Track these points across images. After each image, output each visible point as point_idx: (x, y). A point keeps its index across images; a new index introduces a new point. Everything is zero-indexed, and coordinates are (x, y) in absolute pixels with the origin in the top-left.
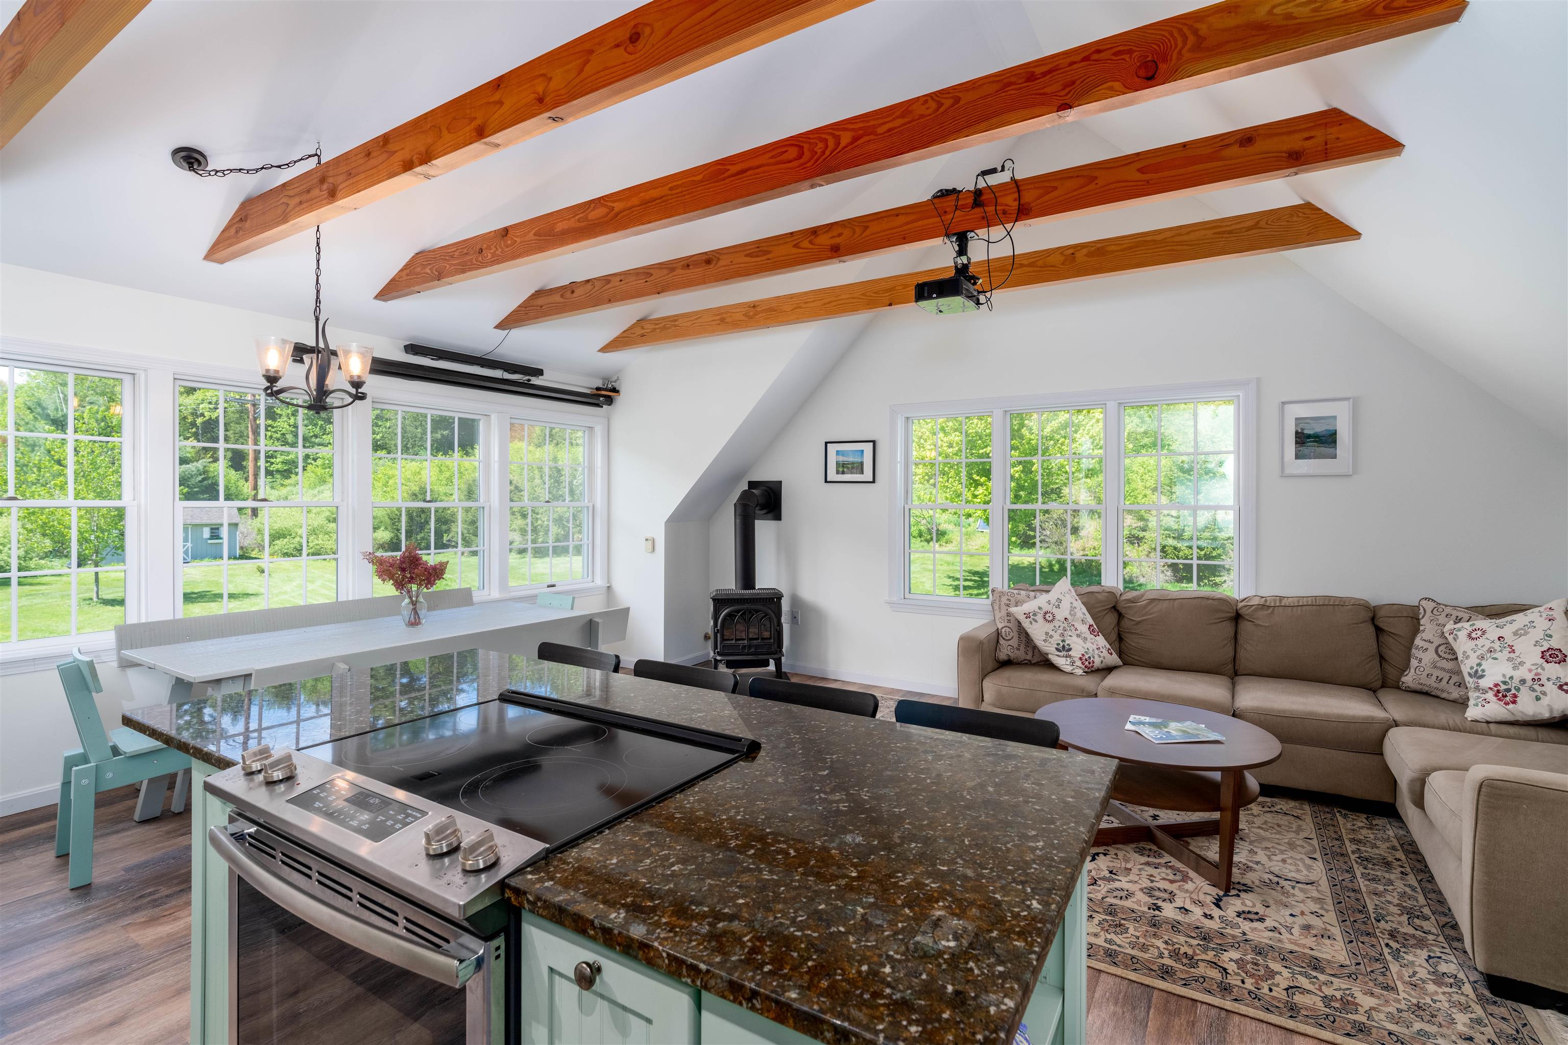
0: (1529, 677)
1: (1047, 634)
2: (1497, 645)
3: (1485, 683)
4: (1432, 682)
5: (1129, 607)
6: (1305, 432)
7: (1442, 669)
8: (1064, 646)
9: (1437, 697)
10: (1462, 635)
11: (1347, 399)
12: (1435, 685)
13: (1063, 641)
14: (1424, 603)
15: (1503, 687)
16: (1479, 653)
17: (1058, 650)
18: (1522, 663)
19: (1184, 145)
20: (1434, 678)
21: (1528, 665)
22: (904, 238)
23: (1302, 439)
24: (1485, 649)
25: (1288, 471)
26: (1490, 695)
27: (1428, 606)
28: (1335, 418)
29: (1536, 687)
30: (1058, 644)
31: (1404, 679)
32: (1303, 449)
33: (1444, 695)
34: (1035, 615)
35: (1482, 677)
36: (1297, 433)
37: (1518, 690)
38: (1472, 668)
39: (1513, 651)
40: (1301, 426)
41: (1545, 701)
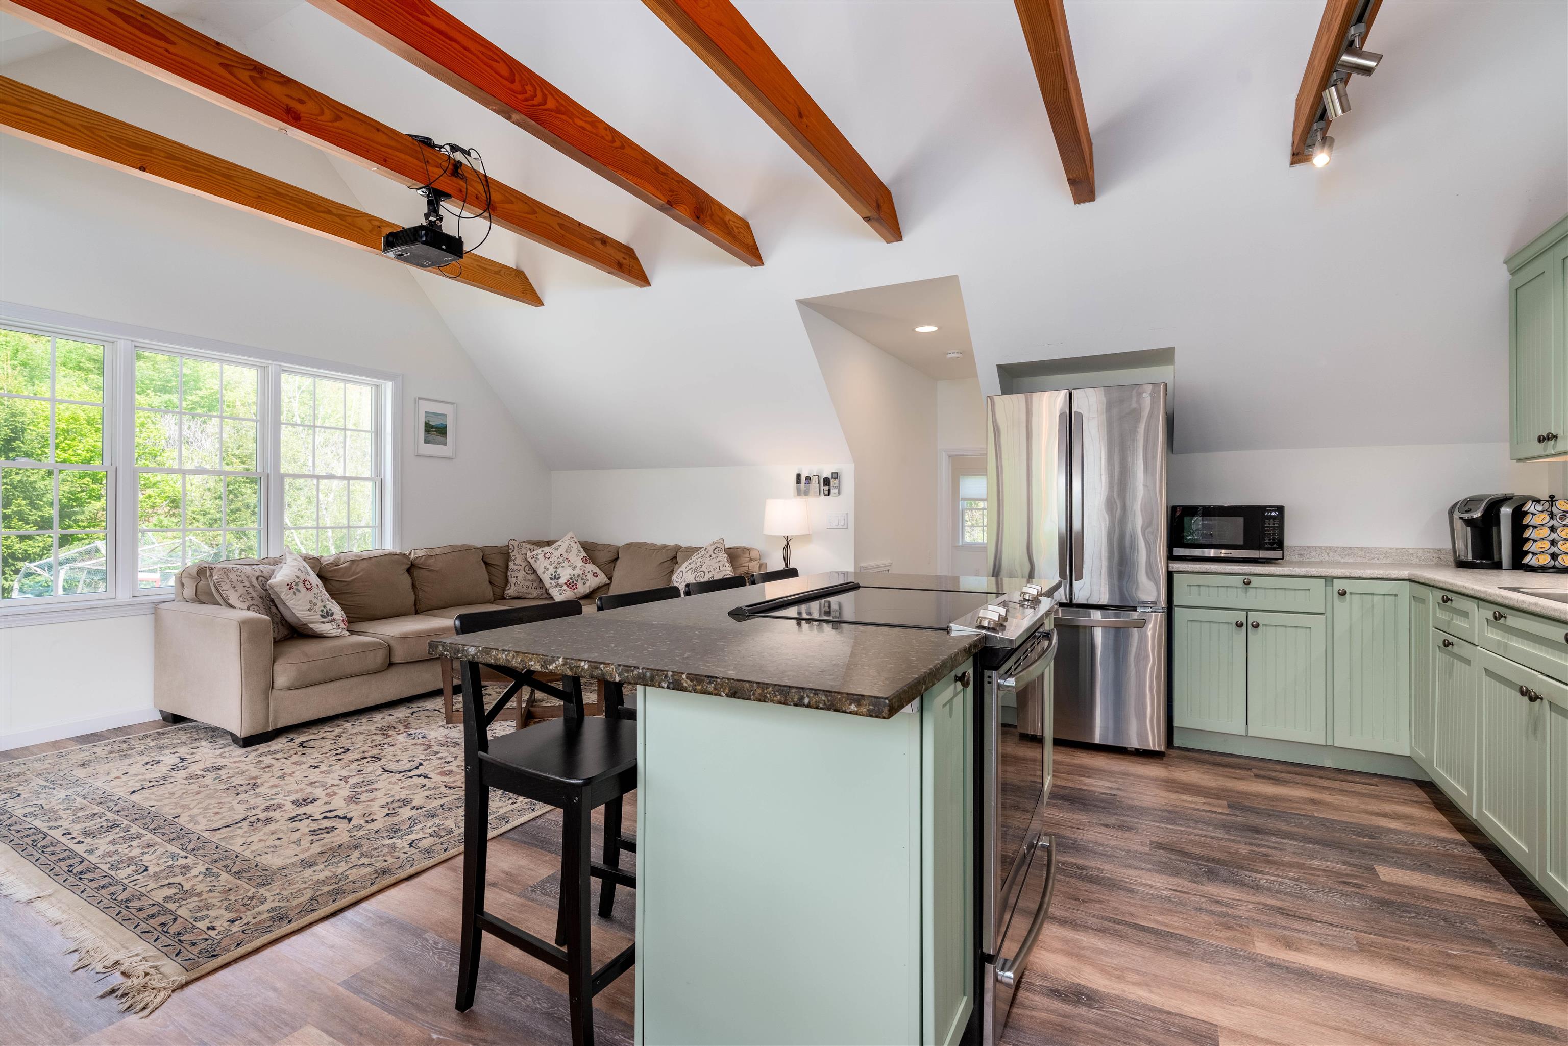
0: (581, 572)
1: (311, 602)
2: (561, 559)
3: (562, 581)
4: (524, 590)
5: (335, 570)
6: (431, 423)
7: (529, 580)
8: (327, 612)
9: (525, 598)
10: (541, 557)
11: (453, 404)
12: (525, 591)
13: (325, 607)
14: (512, 542)
15: (571, 581)
16: (553, 565)
17: (323, 616)
18: (576, 567)
19: (580, 224)
20: (525, 587)
21: (579, 567)
22: (385, 161)
23: (429, 428)
24: (556, 562)
25: (421, 452)
26: (565, 587)
27: (515, 543)
28: (446, 415)
29: (584, 577)
30: (322, 611)
31: (507, 592)
32: (431, 437)
33: (529, 596)
34: (297, 584)
35: (559, 578)
36: (425, 423)
37: (577, 581)
38: (552, 575)
39: (569, 561)
40: (428, 418)
41: (588, 584)
